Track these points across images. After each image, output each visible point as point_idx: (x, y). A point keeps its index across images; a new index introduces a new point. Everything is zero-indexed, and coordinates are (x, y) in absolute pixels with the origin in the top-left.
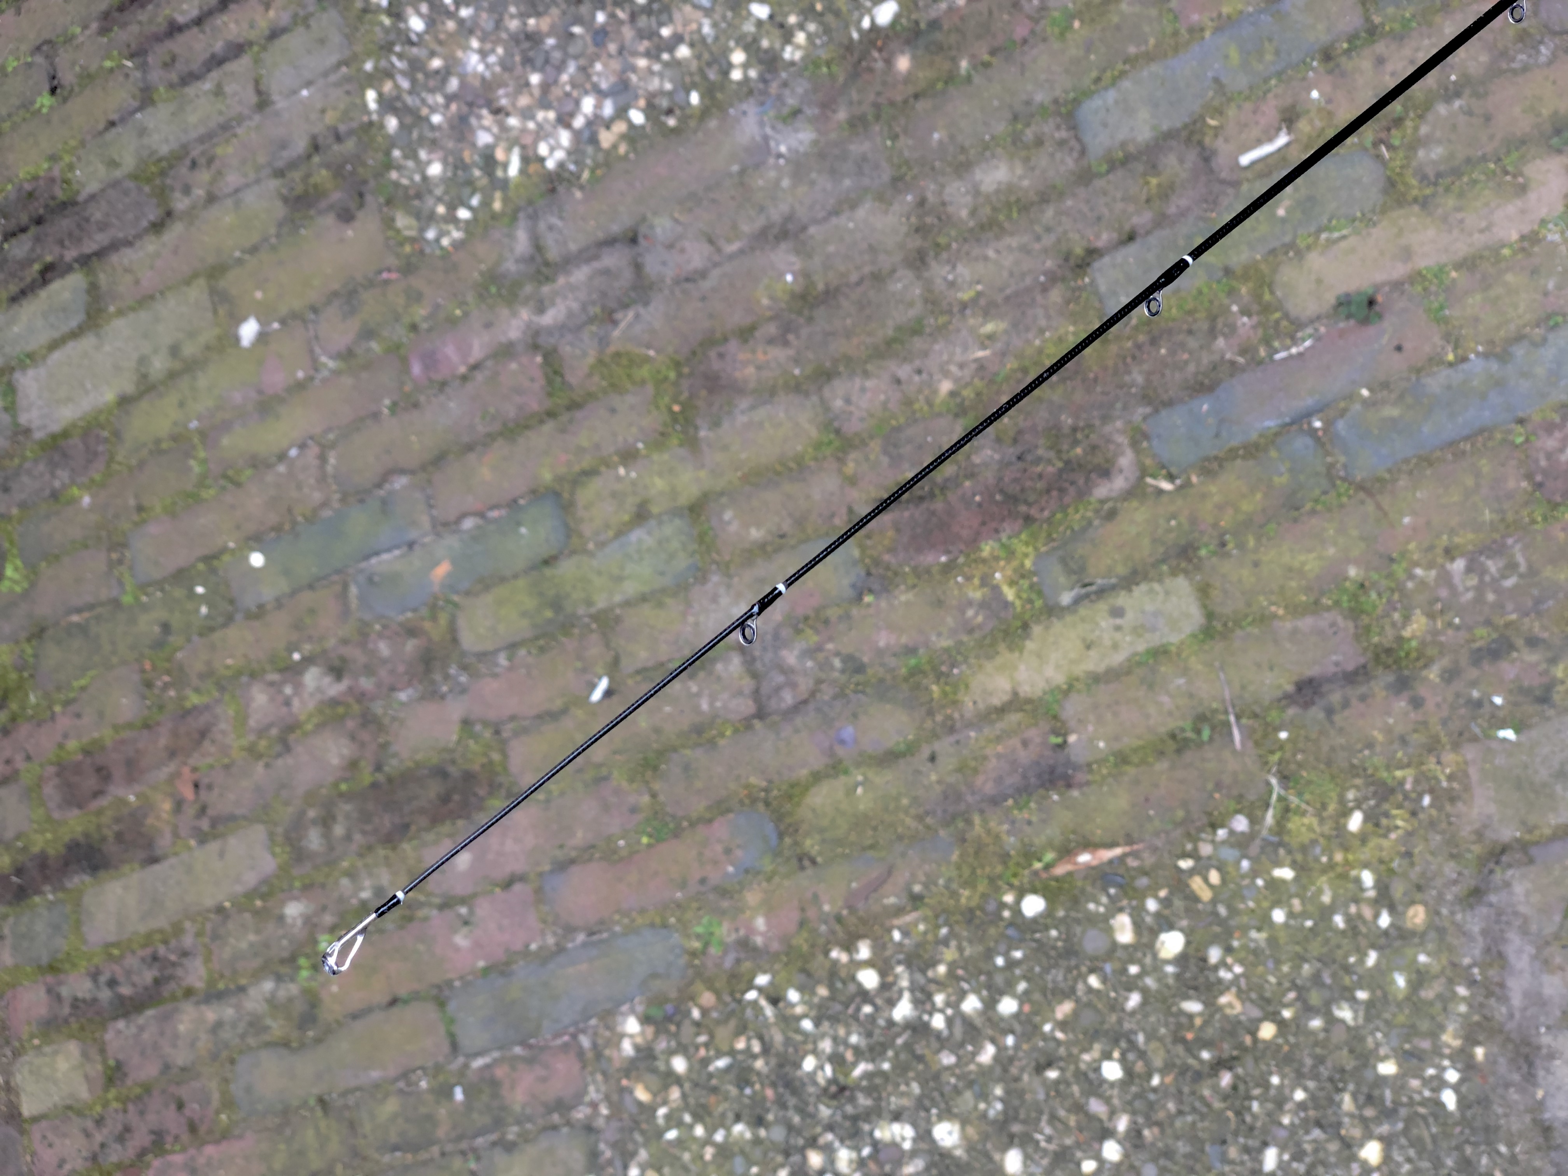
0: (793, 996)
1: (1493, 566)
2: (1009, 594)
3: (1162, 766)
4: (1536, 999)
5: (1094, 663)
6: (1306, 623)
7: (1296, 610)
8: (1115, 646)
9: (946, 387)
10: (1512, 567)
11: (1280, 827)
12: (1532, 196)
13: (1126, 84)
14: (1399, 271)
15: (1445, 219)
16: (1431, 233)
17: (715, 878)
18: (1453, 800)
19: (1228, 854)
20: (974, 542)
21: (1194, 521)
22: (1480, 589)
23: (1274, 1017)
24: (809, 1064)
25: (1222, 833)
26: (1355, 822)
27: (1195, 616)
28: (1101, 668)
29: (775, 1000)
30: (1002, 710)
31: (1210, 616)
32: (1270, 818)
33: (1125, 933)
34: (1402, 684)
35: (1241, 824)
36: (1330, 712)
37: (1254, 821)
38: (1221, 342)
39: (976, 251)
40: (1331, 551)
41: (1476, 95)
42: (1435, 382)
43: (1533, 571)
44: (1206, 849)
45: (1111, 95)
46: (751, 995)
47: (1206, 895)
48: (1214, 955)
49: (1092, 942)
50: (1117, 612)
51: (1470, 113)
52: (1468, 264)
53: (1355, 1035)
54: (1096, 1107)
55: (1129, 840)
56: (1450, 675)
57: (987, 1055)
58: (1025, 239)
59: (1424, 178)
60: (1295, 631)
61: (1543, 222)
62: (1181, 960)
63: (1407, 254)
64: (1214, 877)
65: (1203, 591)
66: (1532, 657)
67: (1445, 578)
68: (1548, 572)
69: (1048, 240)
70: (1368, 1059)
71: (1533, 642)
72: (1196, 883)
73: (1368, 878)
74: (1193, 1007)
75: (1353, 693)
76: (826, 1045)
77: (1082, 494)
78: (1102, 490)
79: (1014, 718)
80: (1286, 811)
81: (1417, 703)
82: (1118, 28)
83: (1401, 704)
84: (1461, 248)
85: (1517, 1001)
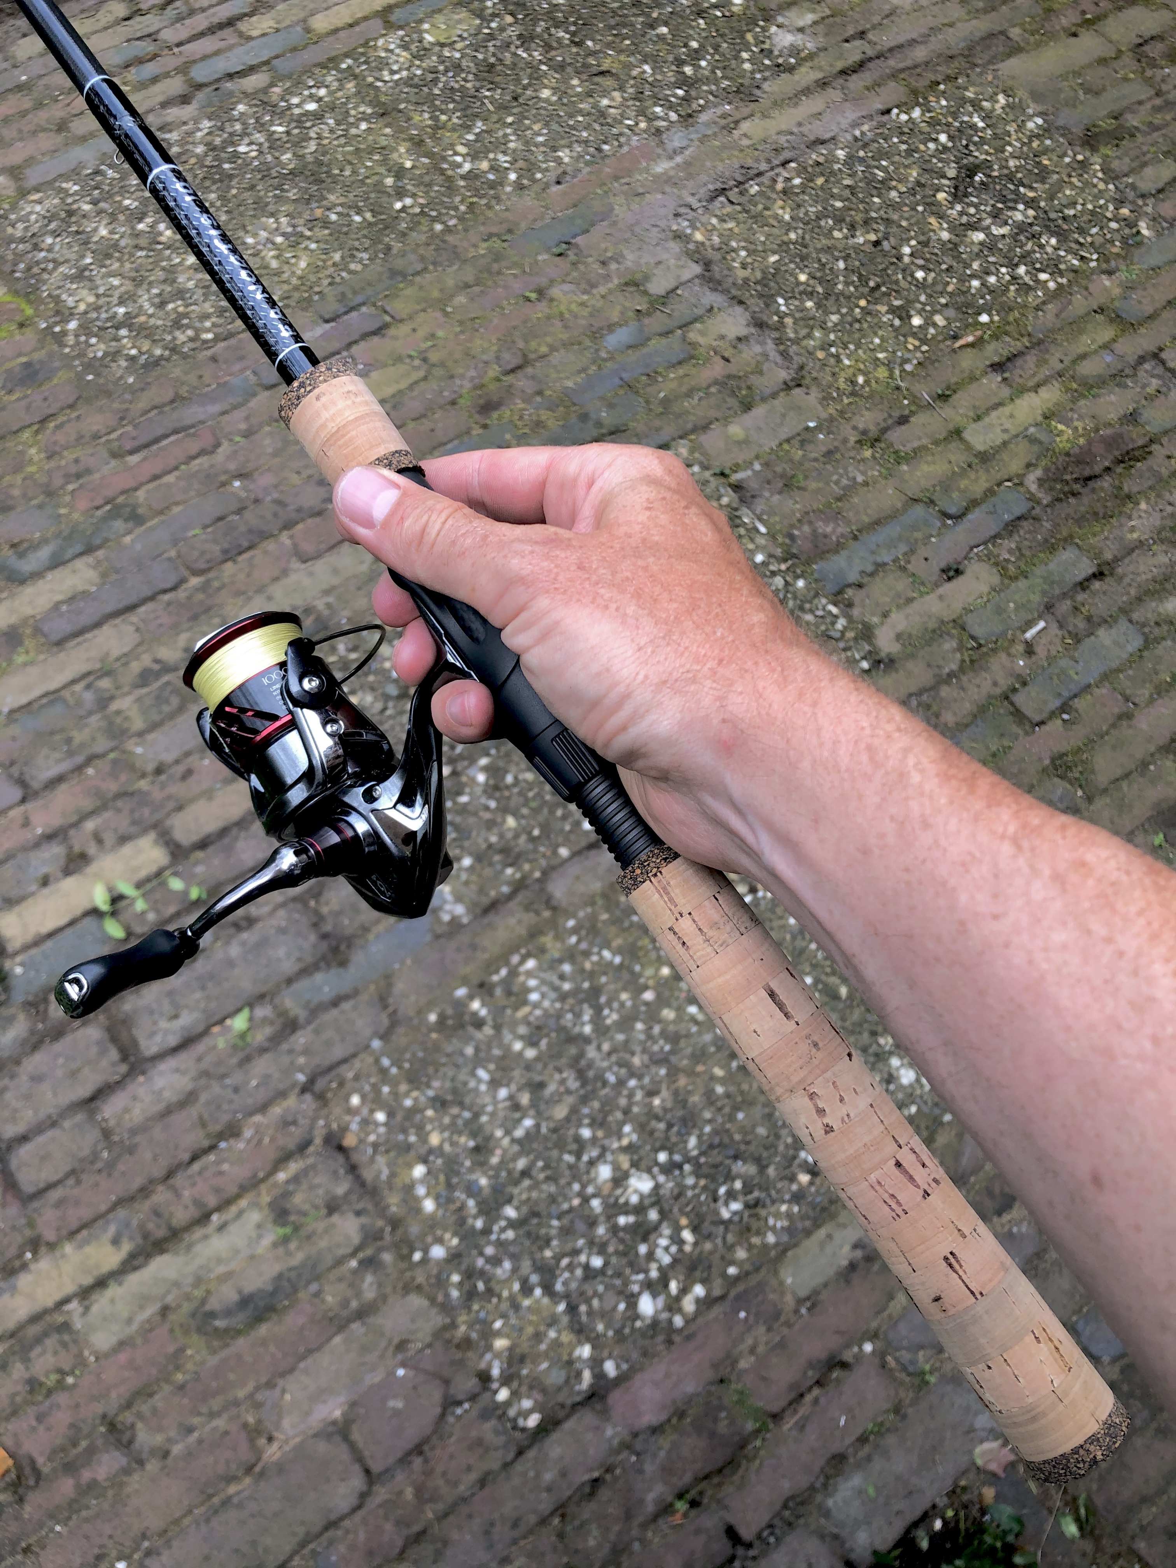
0: (1076, 262)
1: (845, 482)
2: (1061, 427)
3: (954, 380)
4: (762, 343)
5: (1006, 410)
6: (916, 444)
7: (924, 448)
8: (999, 418)
9: (1143, 506)
10: (837, 483)
11: (891, 371)
12: (892, 635)
13: (1125, 656)
14: (940, 591)
15: (930, 617)
16: (934, 610)
17: (1140, 292)
18: (824, 398)
19: (908, 356)
20: (1090, 442)
21: (988, 471)
22: (847, 472)
23: (862, 308)
24: (1053, 241)
25: (915, 362)
26: (861, 380)
27: (967, 435)
28: (1001, 409)
29: (1082, 258)
30: (1039, 385)
31: (961, 439)
32: (897, 372)
33: (939, 320)
34: (864, 432)
35: (908, 367)
36: (890, 416)
37: (903, 371)
38: (1013, 546)
39: (1163, 569)
40: (919, 474)
41: (939, 676)
42: (903, 548)
43: (827, 484)
44: (919, 355)
45: (1129, 649)
46: (1095, 257)
47: (910, 340)
48: (897, 322)
49: (951, 313)
50: (1005, 431)
51: (939, 667)
52: (910, 600)
53: (827, 313)
54: (920, 262)
55: (954, 351)
56: (845, 441)
57: (976, 265)
58: (1139, 579)
59: (948, 634)
60: (920, 439)
61: (882, 623)
62: (910, 317)
63: (941, 597)
64: (910, 347)
65: (968, 447)
66: (813, 455)
67: (863, 473)
68: (820, 485)
69: (1127, 580)
70: (819, 305)
71: (816, 460)
72: (917, 343)
73: (847, 362)
74: (897, 303)
75: (883, 425)
76: (1049, 250)
77: (1046, 470)
78: (1039, 473)
79: (1031, 383)
80: (891, 376)
81: (855, 428)
82: (1144, 682)
83: (861, 426)
84: (915, 605)
85: (769, 342)
